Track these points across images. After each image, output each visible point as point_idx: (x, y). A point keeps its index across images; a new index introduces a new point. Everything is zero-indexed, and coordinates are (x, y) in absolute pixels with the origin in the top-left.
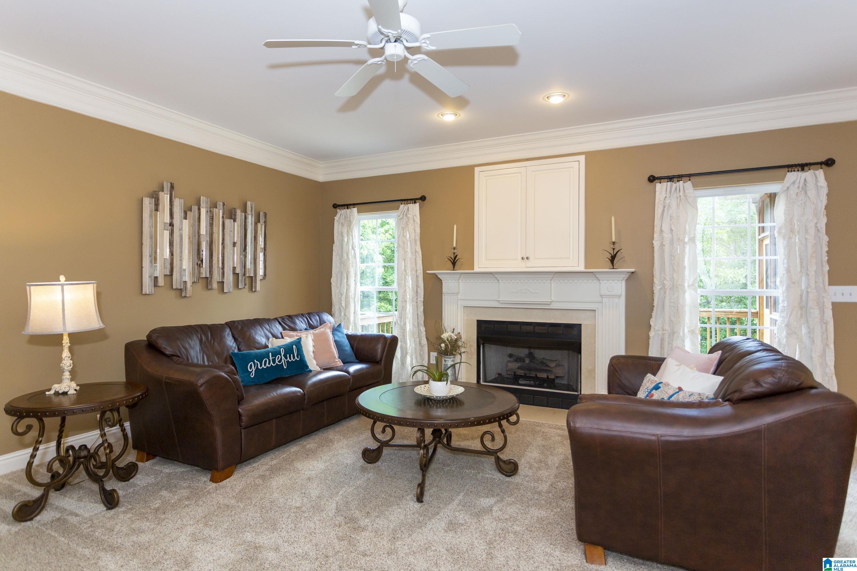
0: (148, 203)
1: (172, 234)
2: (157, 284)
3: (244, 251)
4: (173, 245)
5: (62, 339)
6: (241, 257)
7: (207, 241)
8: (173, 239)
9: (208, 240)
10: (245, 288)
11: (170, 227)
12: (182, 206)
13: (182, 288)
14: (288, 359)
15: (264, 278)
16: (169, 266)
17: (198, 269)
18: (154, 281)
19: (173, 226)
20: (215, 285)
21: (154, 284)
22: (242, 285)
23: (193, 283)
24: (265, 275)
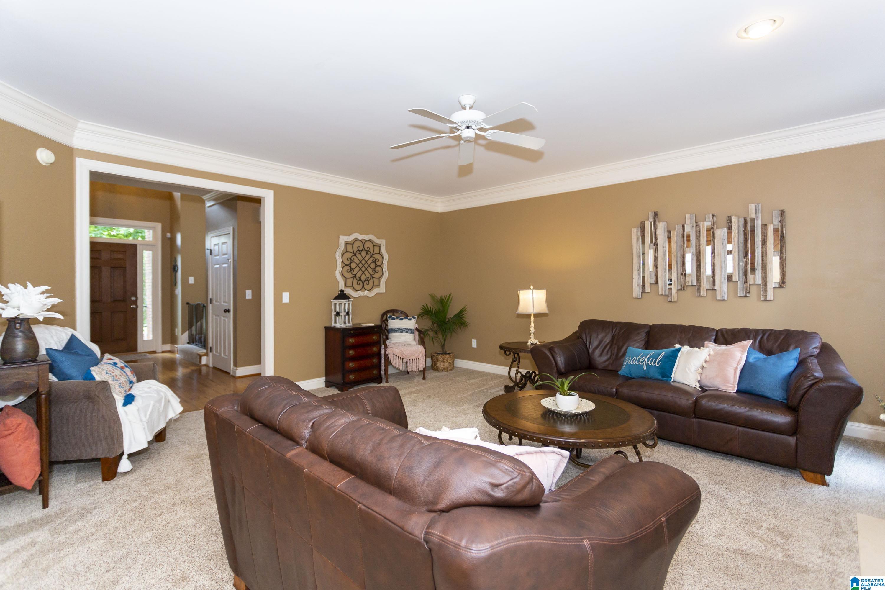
0: (636, 233)
1: (656, 251)
2: (645, 290)
3: (745, 258)
4: (657, 260)
5: (530, 317)
6: (741, 264)
7: (693, 253)
8: (657, 256)
9: (695, 252)
10: (746, 296)
11: (654, 247)
12: (665, 228)
13: (667, 294)
14: (649, 362)
15: (781, 287)
16: (654, 277)
17: (683, 278)
18: (642, 288)
19: (657, 245)
20: (703, 293)
21: (643, 290)
22: (743, 293)
23: (677, 290)
24: (783, 282)
